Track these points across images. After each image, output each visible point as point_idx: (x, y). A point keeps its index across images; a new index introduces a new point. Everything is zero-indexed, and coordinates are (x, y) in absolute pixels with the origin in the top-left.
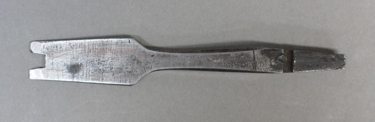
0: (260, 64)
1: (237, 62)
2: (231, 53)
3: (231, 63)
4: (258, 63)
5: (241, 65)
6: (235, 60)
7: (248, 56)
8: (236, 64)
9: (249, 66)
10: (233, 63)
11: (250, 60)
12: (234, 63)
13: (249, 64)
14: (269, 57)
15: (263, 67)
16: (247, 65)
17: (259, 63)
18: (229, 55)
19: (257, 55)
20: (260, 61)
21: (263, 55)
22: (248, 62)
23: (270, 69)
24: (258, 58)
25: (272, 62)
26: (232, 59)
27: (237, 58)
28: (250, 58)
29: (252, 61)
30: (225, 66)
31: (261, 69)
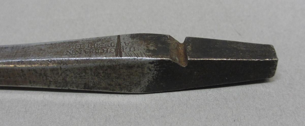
0: (128, 48)
1: (89, 49)
3: (78, 50)
4: (124, 49)
6: (87, 47)
7: (108, 41)
8: (86, 51)
9: (109, 52)
10: (83, 51)
11: (111, 45)
13: (109, 50)
16: (107, 51)
17: (126, 48)
19: (124, 39)
20: (129, 46)
21: (135, 39)
22: (108, 48)
23: (146, 54)
24: (126, 42)
25: (150, 46)
26: (81, 46)
27: (90, 45)
28: (111, 43)
29: (115, 47)
30: (67, 54)
31: (130, 55)
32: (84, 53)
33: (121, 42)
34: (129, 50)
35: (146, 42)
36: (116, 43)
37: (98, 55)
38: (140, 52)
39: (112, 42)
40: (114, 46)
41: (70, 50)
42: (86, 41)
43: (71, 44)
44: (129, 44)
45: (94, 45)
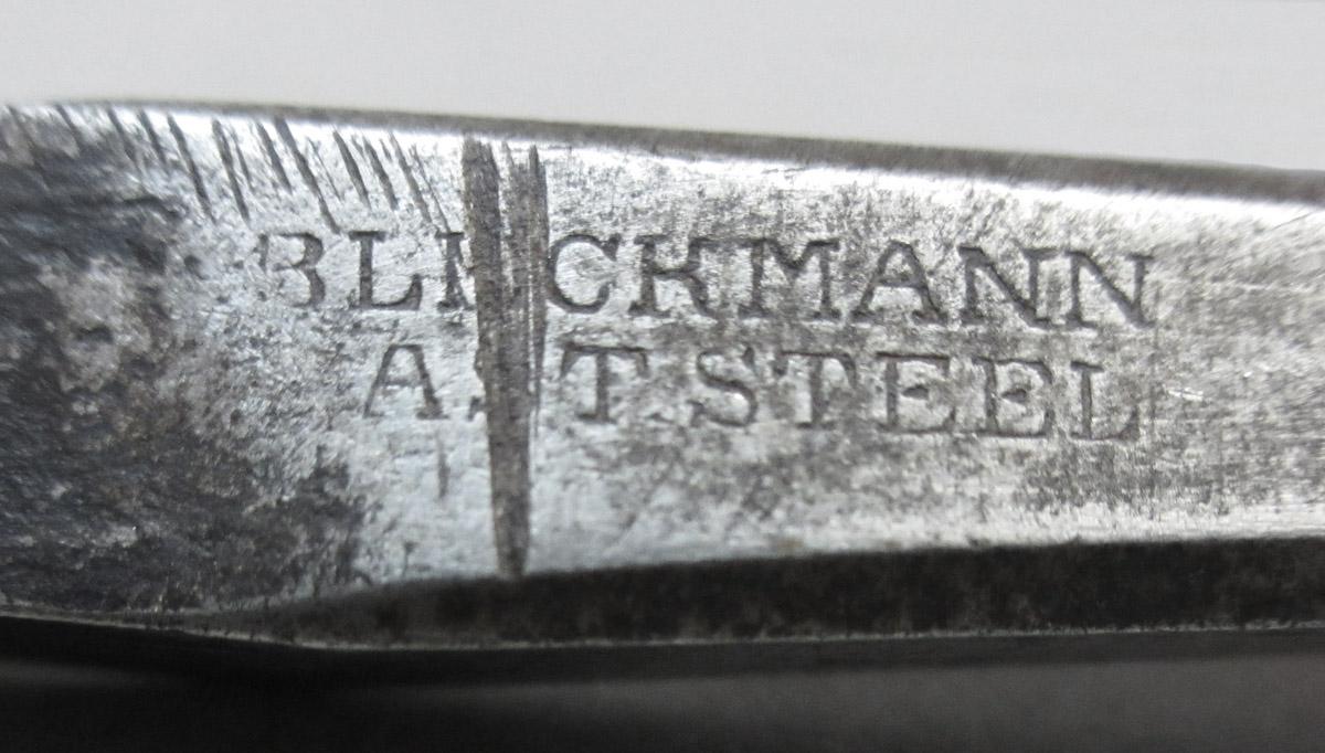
0: (389, 286)
1: (881, 338)
2: (1012, 526)
3: (1014, 321)
4: (435, 291)
5: (794, 267)
6: (910, 372)
7: (640, 451)
8: (908, 297)
9: (629, 252)
10: (955, 303)
11: (604, 379)
12: (933, 310)
13: (630, 290)
14: (180, 433)
15: (311, 220)
16: (651, 271)
17: (413, 296)
18: (1053, 485)
19: (444, 472)
20: (381, 341)
21: (307, 474)
22: (645, 322)
23: (181, 180)
24: (422, 415)
25: (116, 322)
26: (992, 410)
27: (879, 411)
28: (598, 415)
29: (551, 335)
30: (1142, 260)
31: (366, 169)
32: (929, 257)
33: (480, 417)
34: (382, 254)
35: (162, 407)
36: (546, 411)
37: (750, 200)
38: (243, 209)
39: (598, 434)
40: (572, 349)
41: (1109, 340)
42: (927, 489)
43: (1123, 448)
44: (371, 368)
45: (818, 404)
